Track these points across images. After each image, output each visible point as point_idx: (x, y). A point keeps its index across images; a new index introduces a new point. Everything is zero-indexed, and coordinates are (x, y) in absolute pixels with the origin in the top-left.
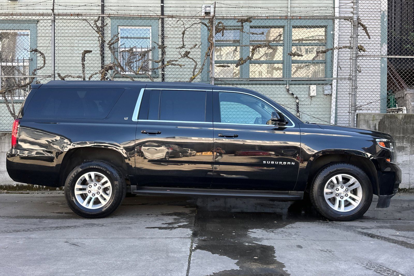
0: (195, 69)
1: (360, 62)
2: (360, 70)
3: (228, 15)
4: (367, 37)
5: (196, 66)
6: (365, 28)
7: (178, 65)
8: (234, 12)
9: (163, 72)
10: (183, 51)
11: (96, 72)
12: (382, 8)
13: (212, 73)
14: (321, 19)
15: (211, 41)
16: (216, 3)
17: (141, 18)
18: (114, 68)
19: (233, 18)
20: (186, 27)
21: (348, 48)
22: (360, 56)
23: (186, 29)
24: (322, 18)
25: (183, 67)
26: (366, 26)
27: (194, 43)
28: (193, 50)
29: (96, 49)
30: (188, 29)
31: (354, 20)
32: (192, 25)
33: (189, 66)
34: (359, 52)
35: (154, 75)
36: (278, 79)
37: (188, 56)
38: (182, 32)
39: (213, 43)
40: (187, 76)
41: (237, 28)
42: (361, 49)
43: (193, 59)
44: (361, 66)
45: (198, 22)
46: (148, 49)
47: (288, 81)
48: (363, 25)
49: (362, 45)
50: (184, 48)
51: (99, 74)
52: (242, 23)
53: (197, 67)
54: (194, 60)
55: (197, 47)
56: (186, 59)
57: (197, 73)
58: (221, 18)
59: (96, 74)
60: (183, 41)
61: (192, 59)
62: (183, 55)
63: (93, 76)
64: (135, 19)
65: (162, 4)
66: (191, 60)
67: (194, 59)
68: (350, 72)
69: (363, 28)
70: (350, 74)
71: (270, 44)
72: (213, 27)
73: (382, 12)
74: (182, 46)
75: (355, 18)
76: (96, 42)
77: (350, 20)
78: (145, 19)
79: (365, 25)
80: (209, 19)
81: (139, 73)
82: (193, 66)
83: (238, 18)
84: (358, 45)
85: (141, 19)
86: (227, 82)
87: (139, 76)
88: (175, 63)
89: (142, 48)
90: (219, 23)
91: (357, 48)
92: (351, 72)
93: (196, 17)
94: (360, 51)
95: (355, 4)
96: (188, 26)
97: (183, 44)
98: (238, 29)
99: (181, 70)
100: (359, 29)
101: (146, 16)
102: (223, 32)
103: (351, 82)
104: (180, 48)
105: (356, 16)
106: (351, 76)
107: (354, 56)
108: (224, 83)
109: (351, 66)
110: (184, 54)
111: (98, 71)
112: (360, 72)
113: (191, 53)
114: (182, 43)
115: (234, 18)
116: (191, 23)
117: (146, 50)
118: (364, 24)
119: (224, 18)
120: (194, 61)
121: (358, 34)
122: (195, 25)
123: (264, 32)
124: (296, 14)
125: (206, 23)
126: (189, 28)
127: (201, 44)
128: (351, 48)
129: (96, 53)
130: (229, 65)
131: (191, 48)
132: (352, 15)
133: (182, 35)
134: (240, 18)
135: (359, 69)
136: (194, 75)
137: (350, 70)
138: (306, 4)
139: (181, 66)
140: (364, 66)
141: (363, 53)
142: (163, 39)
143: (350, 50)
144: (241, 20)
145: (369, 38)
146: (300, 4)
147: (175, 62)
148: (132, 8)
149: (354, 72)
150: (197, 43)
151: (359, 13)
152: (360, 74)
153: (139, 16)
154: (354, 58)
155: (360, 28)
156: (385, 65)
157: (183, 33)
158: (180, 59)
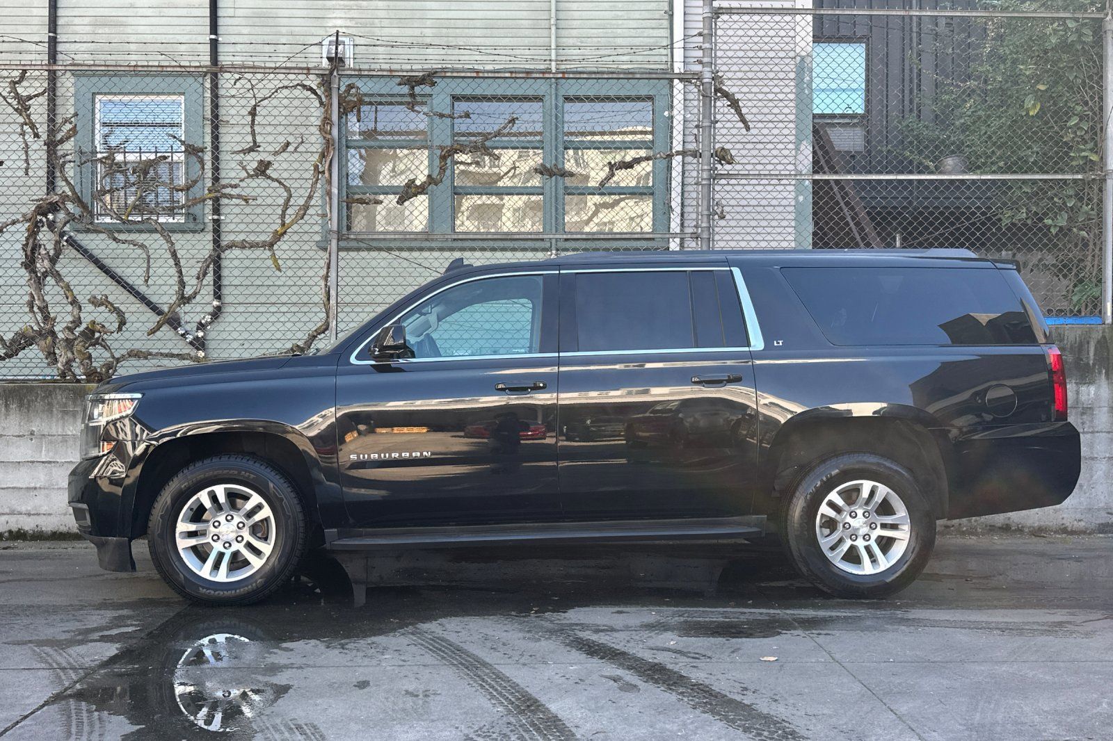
0: (287, 209)
1: (722, 191)
2: (722, 212)
3: (373, 66)
4: (741, 125)
5: (288, 200)
6: (735, 104)
7: (239, 197)
8: (389, 57)
9: (216, 217)
10: (252, 161)
11: (14, 218)
12: (798, 50)
13: (330, 220)
14: (619, 79)
15: (326, 133)
16: (340, 34)
17: (161, 72)
18: (62, 206)
19: (385, 73)
20: (259, 95)
21: (692, 155)
22: (722, 176)
23: (259, 102)
24: (622, 76)
25: (253, 203)
26: (737, 96)
27: (282, 139)
28: (279, 158)
29: (14, 157)
30: (266, 101)
31: (705, 81)
32: (276, 91)
33: (269, 201)
34: (719, 166)
35: (192, 226)
36: (509, 237)
37: (268, 172)
38: (249, 109)
39: (333, 140)
40: (263, 227)
41: (399, 99)
42: (723, 156)
43: (280, 183)
44: (724, 202)
45: (291, 85)
46: (159, 155)
47: (554, 241)
48: (726, 95)
49: (727, 146)
50: (257, 151)
51: (21, 224)
52: (413, 88)
53: (291, 204)
54: (283, 185)
55: (291, 148)
56: (261, 181)
57: (290, 220)
58: (353, 73)
59: (14, 223)
60: (253, 134)
61: (277, 180)
62: (254, 170)
63: (5, 230)
64: (121, 76)
65: (213, 37)
66: (276, 184)
67: (283, 181)
68: (698, 217)
69: (729, 103)
70: (697, 223)
71: (488, 144)
72: (331, 98)
73: (798, 59)
74: (248, 146)
75: (707, 76)
76: (15, 137)
77: (693, 81)
78: (105, 75)
79: (733, 94)
80: (322, 75)
81: (130, 218)
82: (281, 201)
83: (400, 74)
84: (718, 146)
85: (136, 75)
86: (374, 244)
87: (132, 227)
88: (232, 193)
89: (140, 152)
90: (350, 87)
91: (714, 155)
92: (700, 217)
93: (288, 71)
94: (723, 162)
95: (707, 39)
96: (266, 93)
97: (255, 142)
98: (401, 103)
99: (248, 210)
100: (719, 104)
101: (150, 69)
102: (359, 111)
103: (699, 243)
104: (244, 152)
105: (709, 69)
106: (700, 230)
107: (705, 175)
108: (365, 245)
109: (698, 203)
110: (256, 168)
111: (21, 216)
112: (722, 217)
113: (276, 166)
114: (249, 138)
115: (389, 74)
116: (273, 87)
117: (152, 157)
118: (733, 90)
119: (363, 73)
120: (285, 187)
121: (715, 117)
122: (286, 92)
123: (471, 111)
124: (572, 66)
125: (315, 87)
126: (266, 98)
127: (302, 142)
128: (698, 154)
129: (14, 166)
130: (382, 197)
131: (276, 153)
132: (698, 68)
133: (249, 118)
134: (405, 74)
135: (719, 211)
136: (283, 224)
137: (697, 213)
138: (599, 39)
139: (246, 201)
140: (733, 202)
141: (728, 167)
142: (215, 127)
143: (695, 161)
144: (408, 80)
145: (748, 128)
146: (583, 39)
147: (230, 189)
148: (133, 47)
149: (705, 219)
150: (291, 139)
151: (719, 61)
152: (722, 223)
153: (132, 69)
154: (704, 182)
155: (722, 104)
156: (806, 199)
157: (253, 113)
158: (242, 180)
